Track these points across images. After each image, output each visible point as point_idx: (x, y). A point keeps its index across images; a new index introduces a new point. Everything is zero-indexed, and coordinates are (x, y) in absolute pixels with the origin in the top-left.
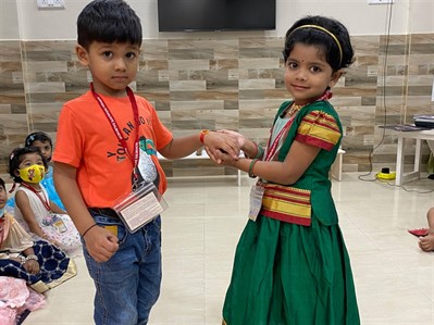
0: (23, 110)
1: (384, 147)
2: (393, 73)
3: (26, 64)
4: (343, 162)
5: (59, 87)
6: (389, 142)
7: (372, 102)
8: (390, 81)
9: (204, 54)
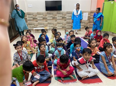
0: (27, 22)
3: (27, 16)
5: (32, 19)
9: (52, 14)
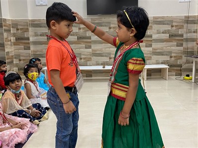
0: (29, 48)
1: (187, 65)
2: (190, 32)
3: (30, 29)
4: (169, 72)
5: (44, 39)
6: (189, 63)
7: (181, 45)
8: (189, 35)
9: (106, 24)
